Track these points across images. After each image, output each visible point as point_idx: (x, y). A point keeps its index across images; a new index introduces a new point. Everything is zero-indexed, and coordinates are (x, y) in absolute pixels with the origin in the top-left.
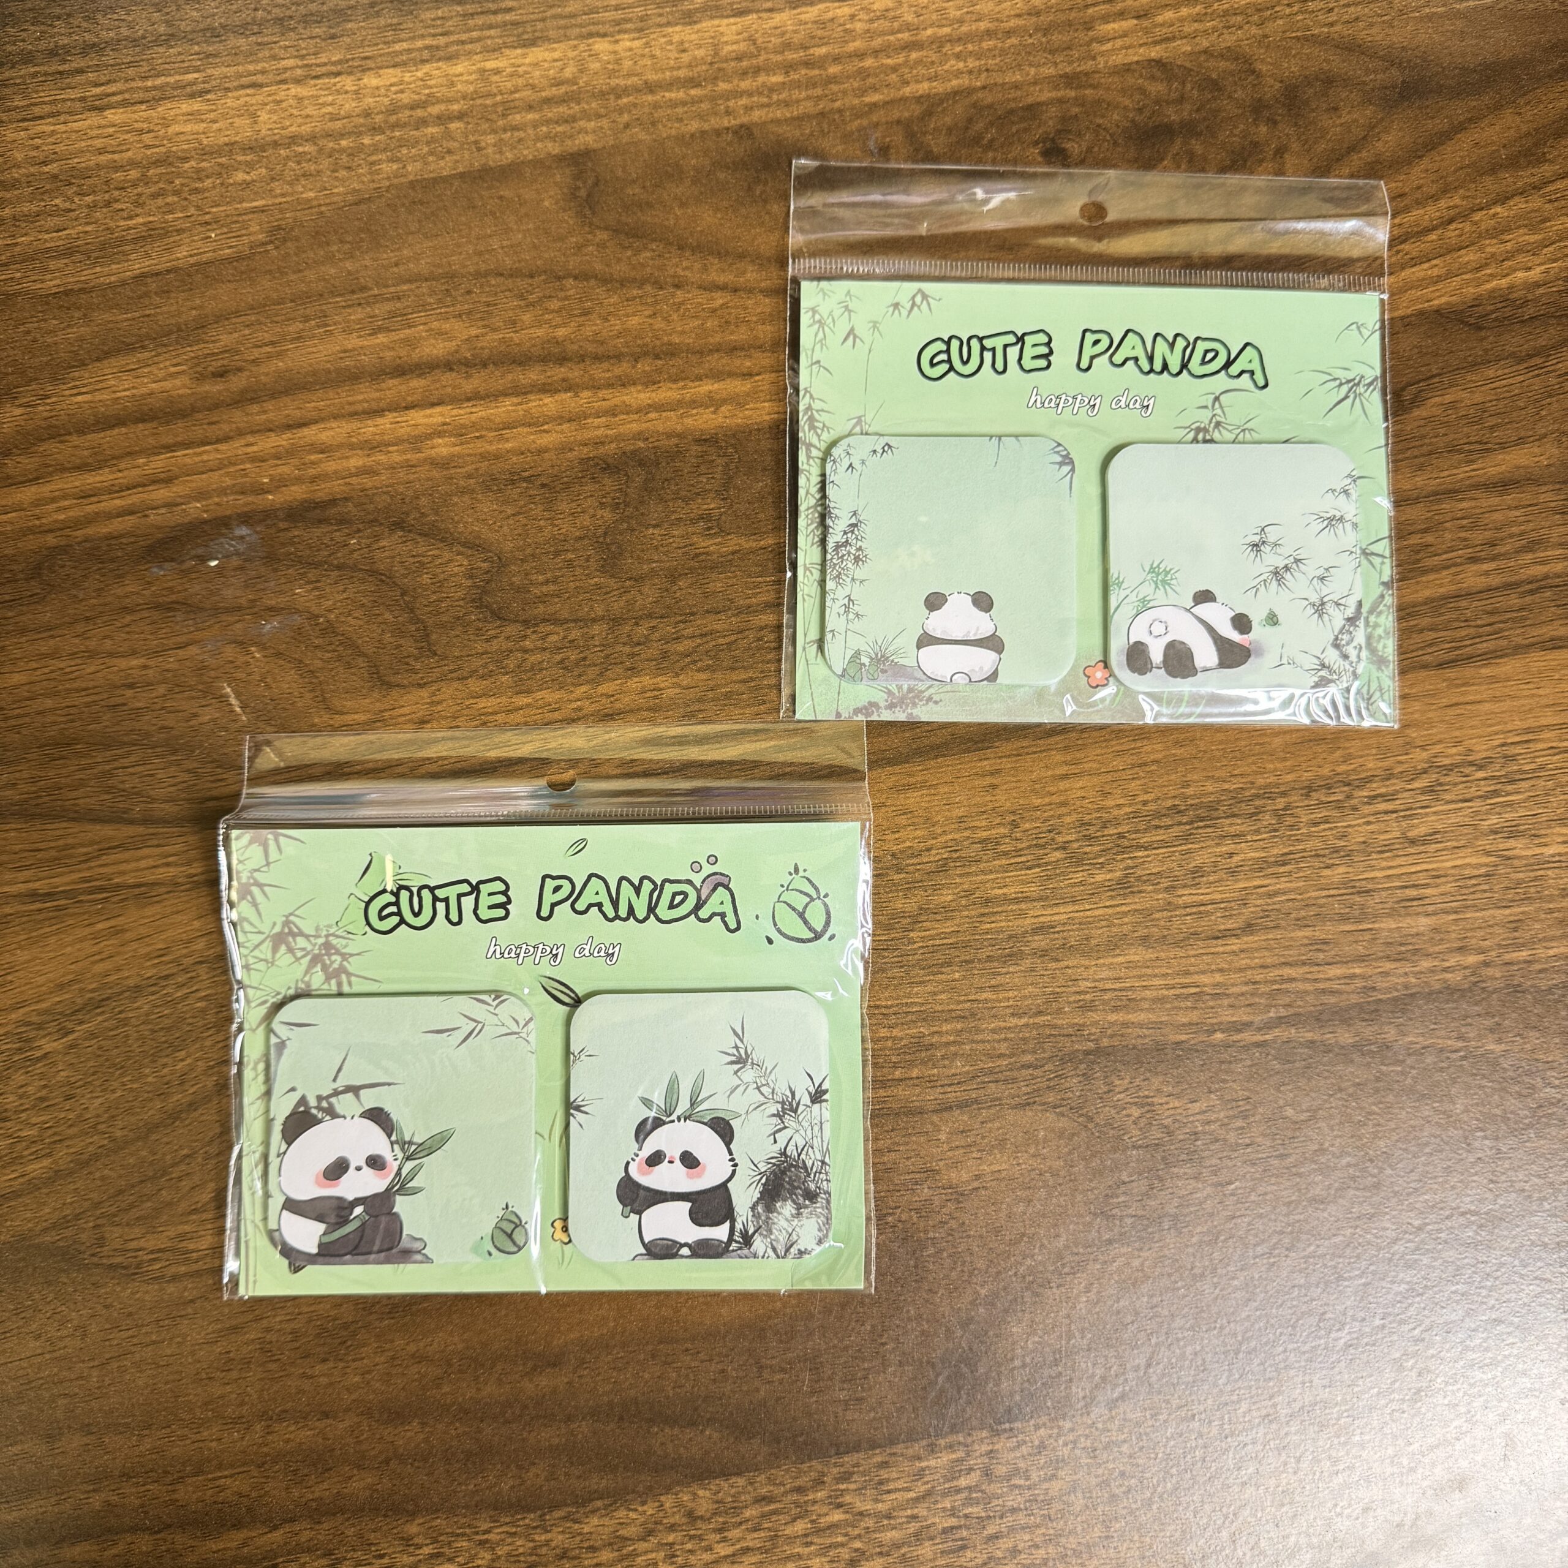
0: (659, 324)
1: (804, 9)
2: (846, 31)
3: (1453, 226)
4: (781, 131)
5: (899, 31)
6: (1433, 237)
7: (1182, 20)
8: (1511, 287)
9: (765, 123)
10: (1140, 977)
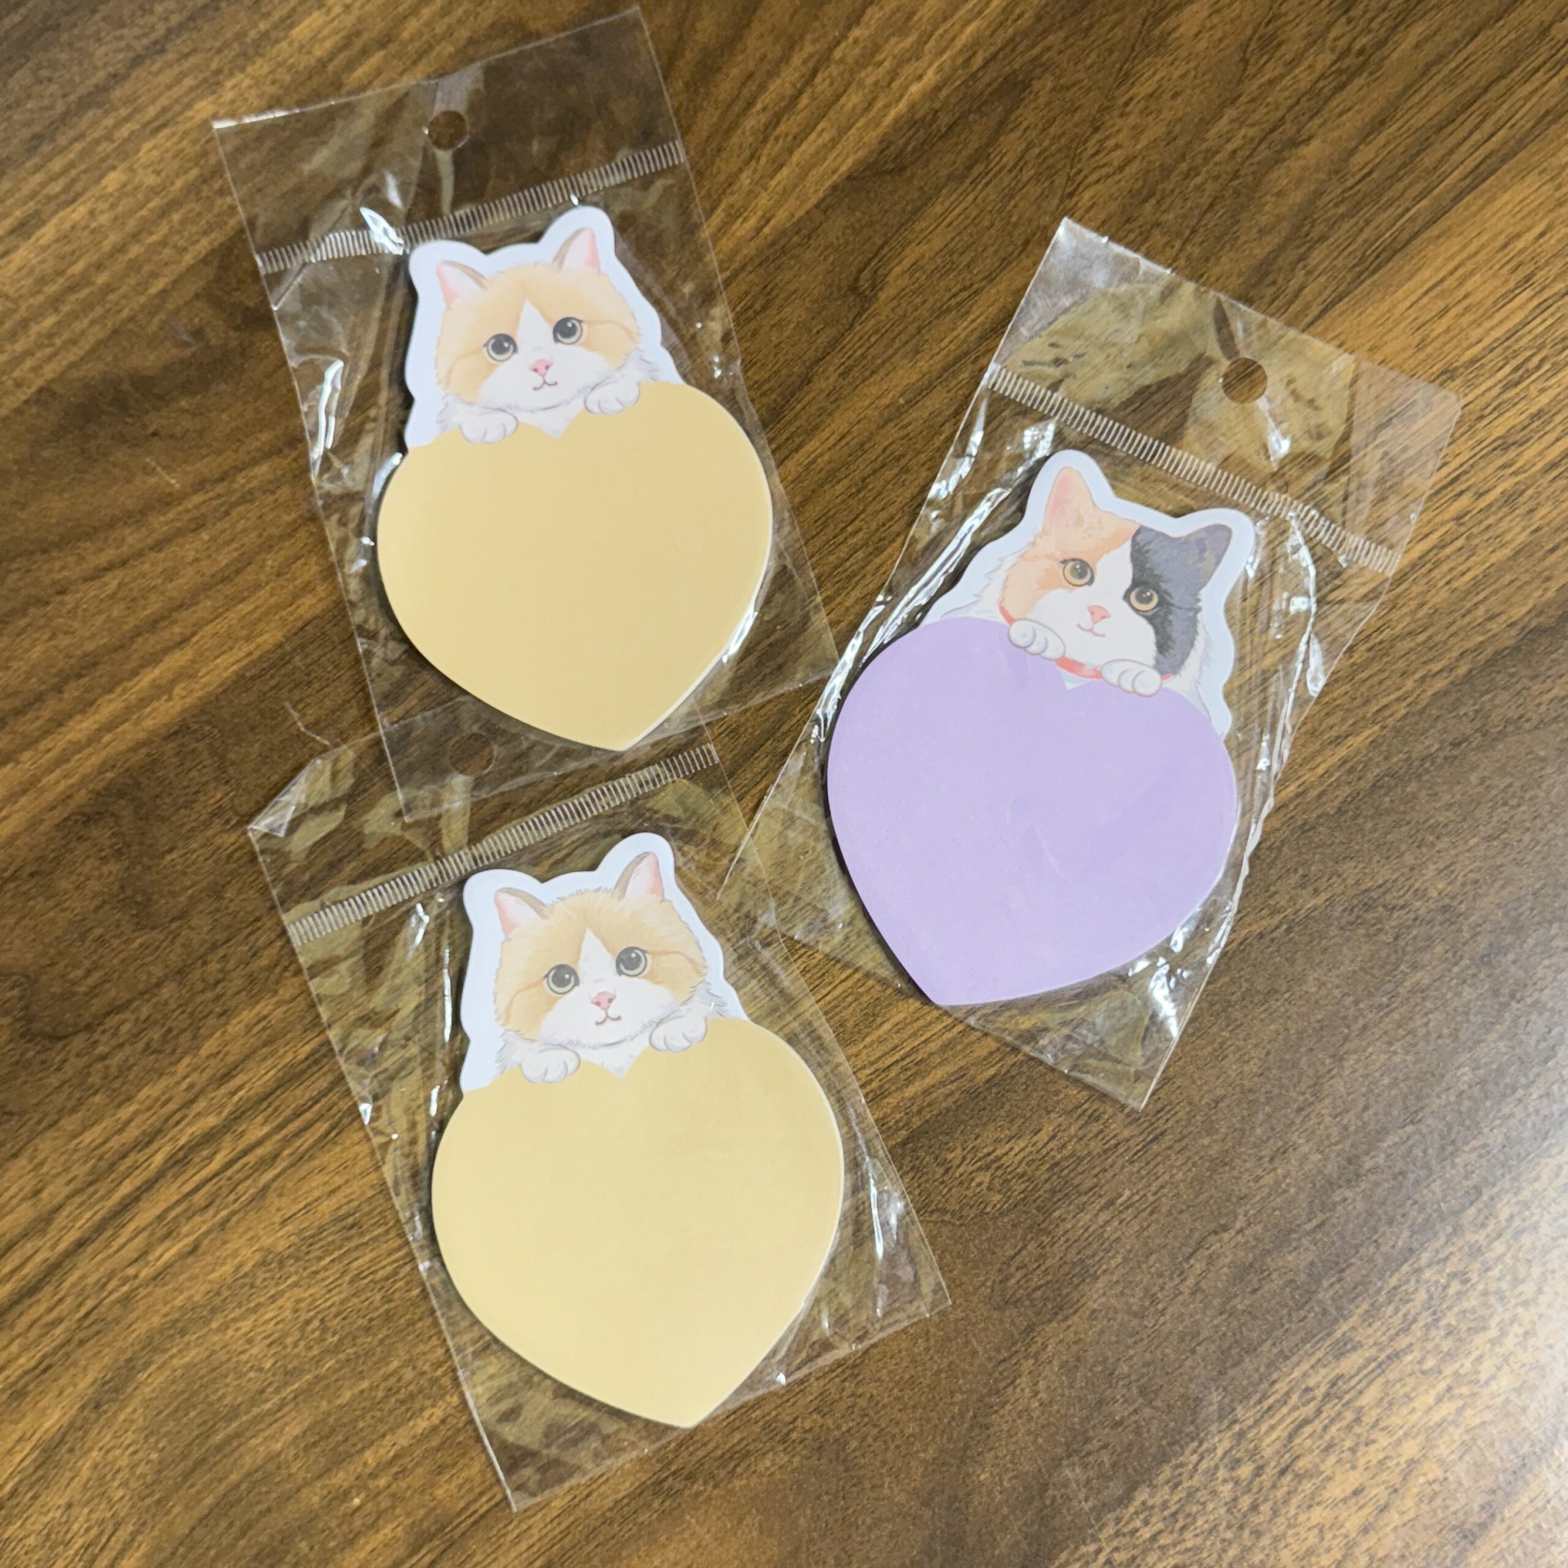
0: (64, 641)
1: (39, 233)
2: (93, 232)
3: (819, 78)
4: (82, 373)
5: (148, 201)
6: (804, 100)
7: (429, 24)
8: (912, 107)
9: (62, 374)
10: (914, 1035)
